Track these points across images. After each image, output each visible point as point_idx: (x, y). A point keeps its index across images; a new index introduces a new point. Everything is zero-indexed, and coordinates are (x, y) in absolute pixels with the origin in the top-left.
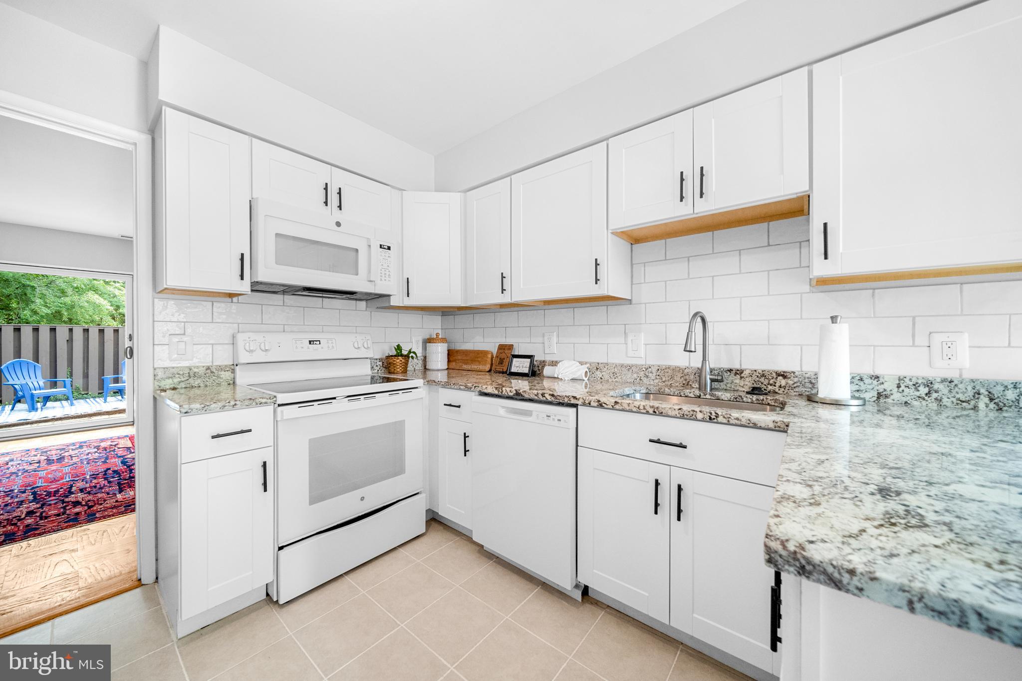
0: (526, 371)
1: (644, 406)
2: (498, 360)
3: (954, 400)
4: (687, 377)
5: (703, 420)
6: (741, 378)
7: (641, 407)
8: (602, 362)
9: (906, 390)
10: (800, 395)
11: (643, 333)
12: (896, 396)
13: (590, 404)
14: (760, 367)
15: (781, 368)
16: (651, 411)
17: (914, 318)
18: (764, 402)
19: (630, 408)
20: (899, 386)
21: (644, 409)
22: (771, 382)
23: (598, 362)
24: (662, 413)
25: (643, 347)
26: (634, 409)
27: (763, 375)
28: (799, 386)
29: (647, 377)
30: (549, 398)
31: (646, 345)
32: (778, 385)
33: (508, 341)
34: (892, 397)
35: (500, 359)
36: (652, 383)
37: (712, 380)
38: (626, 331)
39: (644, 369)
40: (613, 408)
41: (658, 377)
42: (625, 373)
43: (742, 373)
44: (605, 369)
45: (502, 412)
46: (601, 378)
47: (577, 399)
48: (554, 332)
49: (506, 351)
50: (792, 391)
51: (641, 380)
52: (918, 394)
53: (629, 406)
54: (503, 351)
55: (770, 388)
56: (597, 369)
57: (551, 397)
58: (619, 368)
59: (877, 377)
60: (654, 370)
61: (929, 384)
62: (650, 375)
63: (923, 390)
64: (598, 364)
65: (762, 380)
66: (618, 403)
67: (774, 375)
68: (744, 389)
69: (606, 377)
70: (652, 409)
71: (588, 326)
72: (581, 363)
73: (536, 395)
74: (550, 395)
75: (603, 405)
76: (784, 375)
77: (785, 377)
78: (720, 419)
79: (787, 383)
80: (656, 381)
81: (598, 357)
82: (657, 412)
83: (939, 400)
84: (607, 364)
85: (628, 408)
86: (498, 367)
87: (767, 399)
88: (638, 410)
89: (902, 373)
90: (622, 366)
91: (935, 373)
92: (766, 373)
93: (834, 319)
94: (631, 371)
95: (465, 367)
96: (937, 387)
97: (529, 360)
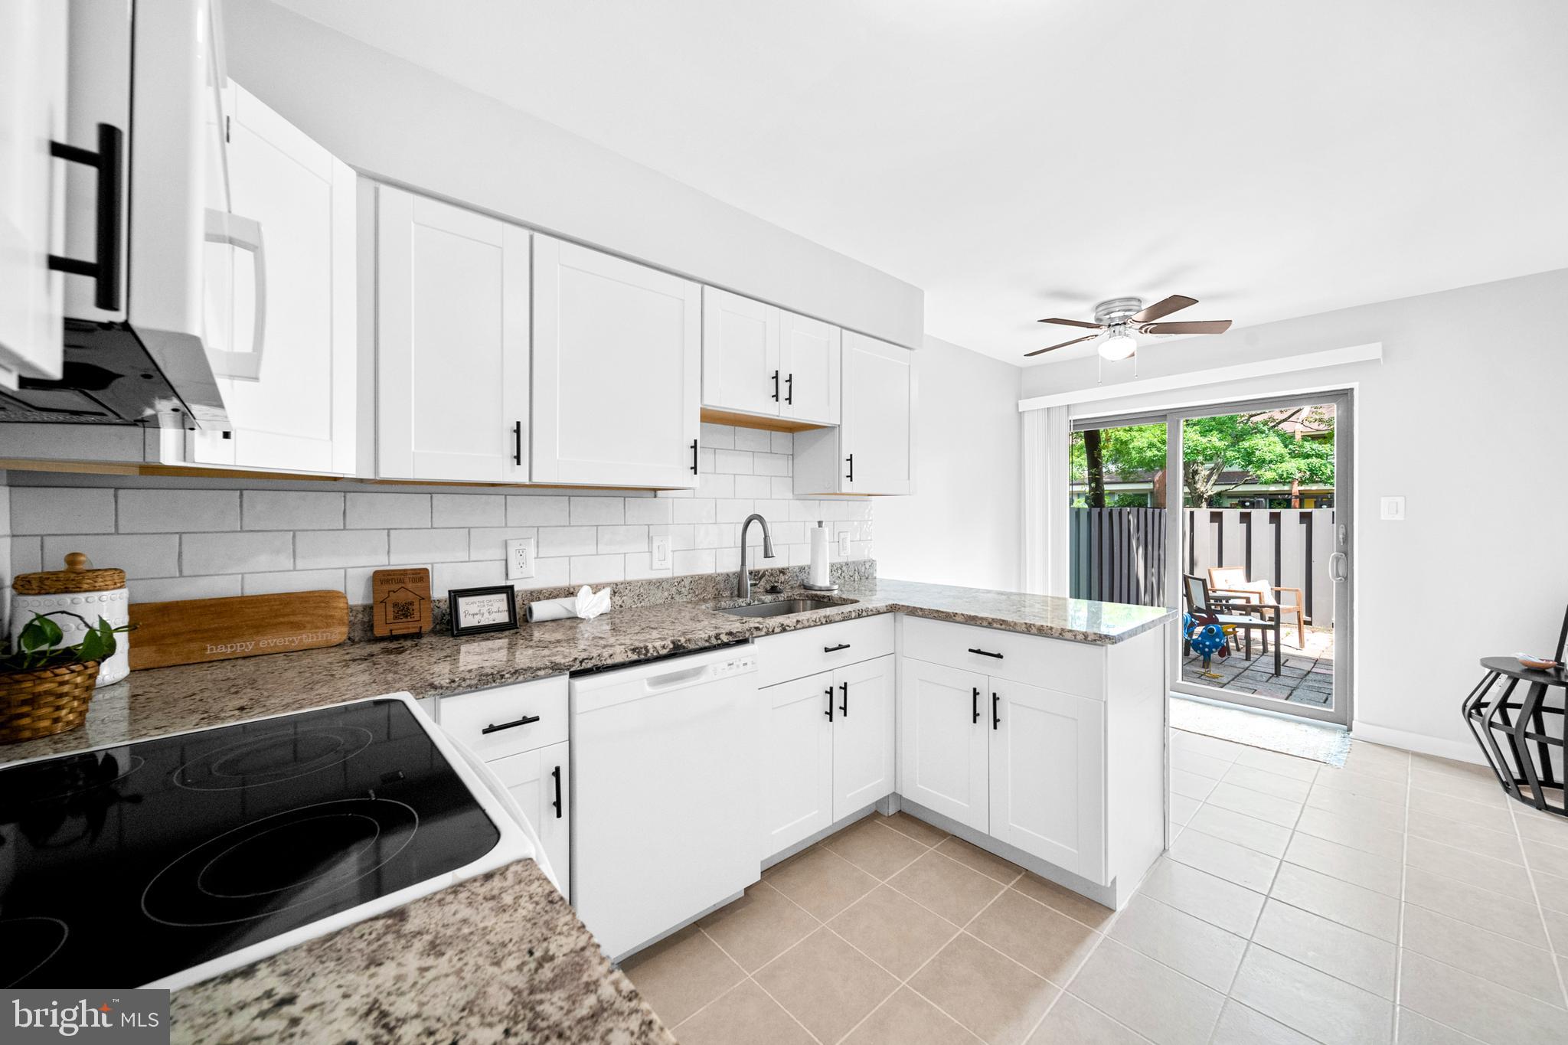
0: (503, 617)
2: (390, 609)
3: (849, 576)
7: (817, 620)
9: (835, 573)
11: (670, 537)
13: (773, 631)
14: (771, 567)
15: (781, 566)
16: (824, 621)
17: (834, 522)
21: (820, 619)
22: (777, 580)
23: (616, 582)
24: (831, 620)
25: (669, 555)
26: (812, 624)
28: (790, 580)
29: (680, 593)
31: (674, 551)
32: (781, 581)
35: (395, 605)
36: (685, 600)
38: (651, 535)
39: (676, 584)
41: (691, 591)
42: (653, 592)
44: (627, 592)
45: (646, 689)
46: (621, 606)
49: (410, 586)
51: (672, 598)
52: (838, 575)
58: (646, 587)
60: (687, 582)
61: (841, 567)
62: (683, 589)
63: (840, 572)
64: (617, 585)
65: (772, 579)
66: (799, 620)
67: (778, 572)
69: (629, 602)
71: (595, 529)
72: (599, 588)
74: (727, 634)
75: (786, 627)
76: (782, 571)
78: (864, 614)
81: (616, 574)
82: (828, 621)
84: (630, 583)
85: (807, 624)
86: (399, 626)
88: (815, 623)
90: (650, 582)
91: (842, 560)
92: (774, 572)
93: (820, 523)
94: (661, 588)
95: (223, 650)
96: (844, 568)
97: (504, 596)
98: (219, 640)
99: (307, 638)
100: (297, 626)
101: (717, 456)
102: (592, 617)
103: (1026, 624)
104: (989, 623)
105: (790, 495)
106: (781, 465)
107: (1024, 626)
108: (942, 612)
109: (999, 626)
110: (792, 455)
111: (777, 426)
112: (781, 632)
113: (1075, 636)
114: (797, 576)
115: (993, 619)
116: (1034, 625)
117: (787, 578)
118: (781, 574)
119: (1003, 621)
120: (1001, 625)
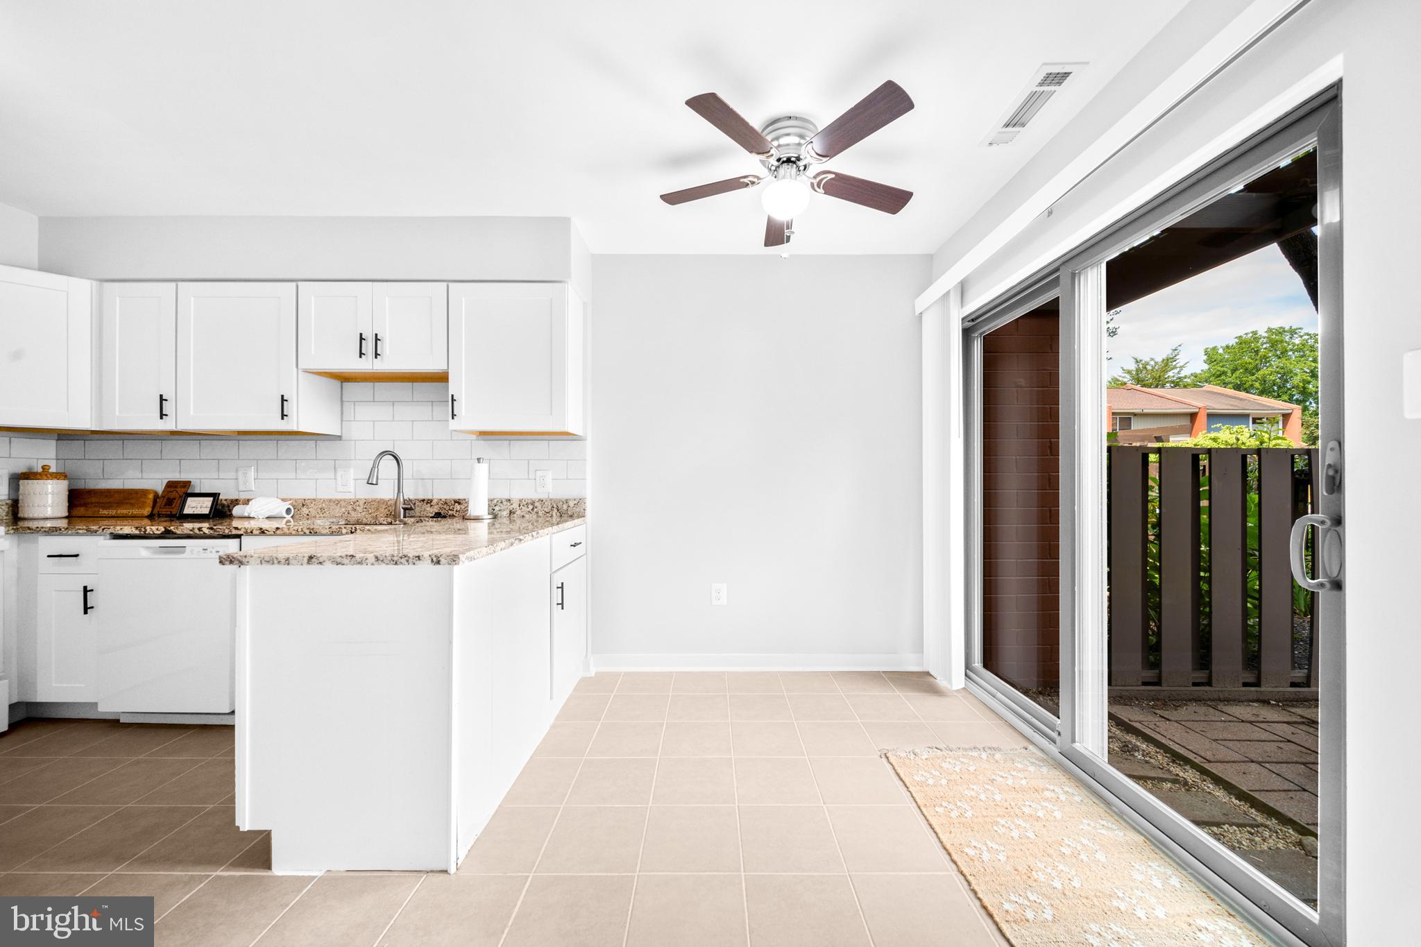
0: (206, 511)
3: (543, 512)
4: (390, 508)
6: (431, 506)
7: (299, 530)
8: (309, 498)
9: (523, 508)
11: (352, 470)
12: (519, 512)
13: (252, 532)
14: (444, 496)
15: (457, 497)
16: (307, 532)
17: (528, 460)
20: (520, 506)
21: (302, 531)
22: (451, 507)
23: (304, 498)
25: (350, 483)
26: (294, 533)
27: (446, 503)
28: (467, 510)
29: (355, 510)
30: (207, 532)
31: (356, 480)
32: (455, 510)
33: (183, 477)
34: (517, 513)
38: (336, 467)
39: (352, 503)
41: (365, 510)
42: (332, 506)
43: (431, 502)
44: (312, 505)
46: (308, 515)
48: (250, 466)
49: (179, 490)
50: (463, 514)
51: (349, 513)
52: (528, 510)
53: (289, 530)
54: (173, 489)
55: (450, 512)
56: (303, 505)
57: (209, 530)
58: (327, 503)
59: (509, 500)
60: (361, 503)
61: (533, 503)
62: (358, 508)
63: (531, 507)
64: (305, 500)
65: (445, 507)
66: (279, 528)
68: (431, 515)
69: (313, 513)
70: (309, 531)
71: (295, 461)
72: (284, 500)
77: (459, 503)
79: (461, 508)
80: (363, 514)
81: (305, 490)
83: (537, 513)
84: (314, 500)
86: (164, 510)
88: (297, 532)
89: (521, 497)
90: (330, 501)
91: (538, 496)
92: (452, 501)
93: (479, 460)
94: (339, 505)
95: (105, 512)
96: (536, 504)
97: (211, 499)
98: (104, 508)
99: (136, 512)
100: (132, 505)
101: (395, 407)
118: (457, 504)
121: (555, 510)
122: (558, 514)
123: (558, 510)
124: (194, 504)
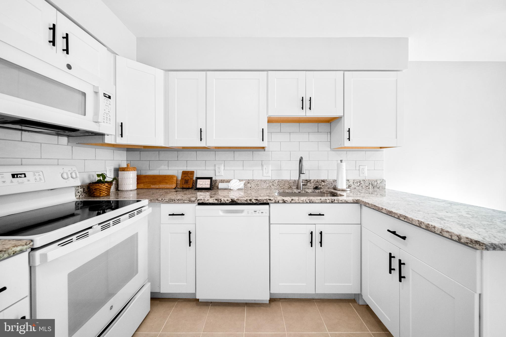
0: (208, 186)
1: (305, 200)
2: (184, 181)
3: (365, 186)
4: (290, 184)
5: (329, 203)
6: (310, 183)
7: (304, 201)
8: (251, 179)
9: (355, 184)
10: (328, 188)
11: (270, 165)
12: (353, 186)
13: (278, 202)
14: (316, 178)
15: (323, 178)
16: (308, 202)
17: (356, 161)
18: (322, 192)
19: (299, 201)
20: (353, 183)
21: (306, 201)
22: (320, 184)
23: (249, 179)
24: (313, 202)
25: (270, 172)
26: (301, 202)
27: (317, 182)
28: (328, 185)
29: (273, 185)
30: (254, 201)
31: (272, 170)
32: (322, 185)
33: (189, 169)
34: (352, 186)
35: (185, 180)
36: (275, 188)
37: (303, 185)
38: (262, 164)
39: (272, 182)
40: (291, 203)
41: (278, 185)
42: (262, 184)
43: (310, 181)
44: (253, 183)
45: (221, 213)
46: (251, 187)
47: (271, 200)
48: (222, 164)
49: (189, 175)
50: (326, 187)
51: (270, 187)
52: (357, 185)
53: (298, 200)
54: (186, 175)
55: (320, 186)
56: (248, 183)
57: (255, 201)
58: (260, 182)
59: (348, 180)
60: (276, 182)
61: (360, 182)
62: (275, 184)
63: (359, 184)
64: (249, 180)
65: (317, 183)
66: (293, 200)
67: (321, 181)
68: (311, 188)
69: (253, 186)
70: (309, 201)
71: (243, 161)
72: (240, 180)
73: (245, 201)
74: (255, 200)
75: (286, 201)
76: (323, 181)
77: (324, 182)
78: (336, 201)
79: (325, 184)
80: (277, 187)
81: (249, 177)
82: (311, 202)
83: (362, 186)
84: (253, 180)
85: (298, 202)
86: (185, 185)
87: (323, 191)
88: (303, 202)
89: (354, 179)
90: (261, 180)
91: (361, 178)
92: (318, 181)
93: (341, 161)
94: (266, 183)
95: (154, 186)
96: (361, 182)
97: (209, 180)
98: (153, 184)
99: (168, 186)
100: (167, 183)
101: (291, 135)
102: (235, 189)
103: (418, 221)
104: (398, 217)
105: (329, 149)
106: (324, 137)
107: (417, 222)
108: (377, 207)
109: (403, 219)
110: (330, 132)
111: (323, 121)
112: (283, 203)
113: (451, 236)
114: (332, 183)
115: (400, 215)
116: (423, 223)
117: (326, 184)
118: (323, 182)
119: (406, 217)
120: (405, 219)
121: (371, 185)
122: (372, 187)
123: (372, 185)
124: (201, 183)
